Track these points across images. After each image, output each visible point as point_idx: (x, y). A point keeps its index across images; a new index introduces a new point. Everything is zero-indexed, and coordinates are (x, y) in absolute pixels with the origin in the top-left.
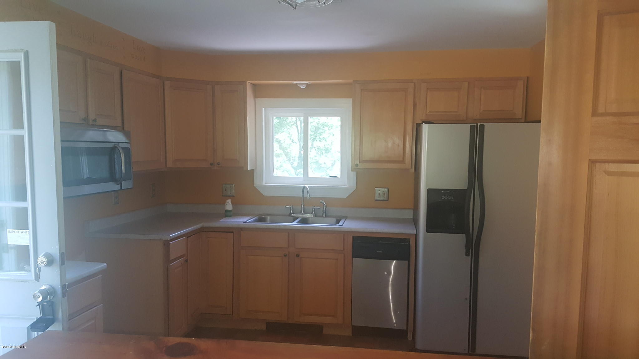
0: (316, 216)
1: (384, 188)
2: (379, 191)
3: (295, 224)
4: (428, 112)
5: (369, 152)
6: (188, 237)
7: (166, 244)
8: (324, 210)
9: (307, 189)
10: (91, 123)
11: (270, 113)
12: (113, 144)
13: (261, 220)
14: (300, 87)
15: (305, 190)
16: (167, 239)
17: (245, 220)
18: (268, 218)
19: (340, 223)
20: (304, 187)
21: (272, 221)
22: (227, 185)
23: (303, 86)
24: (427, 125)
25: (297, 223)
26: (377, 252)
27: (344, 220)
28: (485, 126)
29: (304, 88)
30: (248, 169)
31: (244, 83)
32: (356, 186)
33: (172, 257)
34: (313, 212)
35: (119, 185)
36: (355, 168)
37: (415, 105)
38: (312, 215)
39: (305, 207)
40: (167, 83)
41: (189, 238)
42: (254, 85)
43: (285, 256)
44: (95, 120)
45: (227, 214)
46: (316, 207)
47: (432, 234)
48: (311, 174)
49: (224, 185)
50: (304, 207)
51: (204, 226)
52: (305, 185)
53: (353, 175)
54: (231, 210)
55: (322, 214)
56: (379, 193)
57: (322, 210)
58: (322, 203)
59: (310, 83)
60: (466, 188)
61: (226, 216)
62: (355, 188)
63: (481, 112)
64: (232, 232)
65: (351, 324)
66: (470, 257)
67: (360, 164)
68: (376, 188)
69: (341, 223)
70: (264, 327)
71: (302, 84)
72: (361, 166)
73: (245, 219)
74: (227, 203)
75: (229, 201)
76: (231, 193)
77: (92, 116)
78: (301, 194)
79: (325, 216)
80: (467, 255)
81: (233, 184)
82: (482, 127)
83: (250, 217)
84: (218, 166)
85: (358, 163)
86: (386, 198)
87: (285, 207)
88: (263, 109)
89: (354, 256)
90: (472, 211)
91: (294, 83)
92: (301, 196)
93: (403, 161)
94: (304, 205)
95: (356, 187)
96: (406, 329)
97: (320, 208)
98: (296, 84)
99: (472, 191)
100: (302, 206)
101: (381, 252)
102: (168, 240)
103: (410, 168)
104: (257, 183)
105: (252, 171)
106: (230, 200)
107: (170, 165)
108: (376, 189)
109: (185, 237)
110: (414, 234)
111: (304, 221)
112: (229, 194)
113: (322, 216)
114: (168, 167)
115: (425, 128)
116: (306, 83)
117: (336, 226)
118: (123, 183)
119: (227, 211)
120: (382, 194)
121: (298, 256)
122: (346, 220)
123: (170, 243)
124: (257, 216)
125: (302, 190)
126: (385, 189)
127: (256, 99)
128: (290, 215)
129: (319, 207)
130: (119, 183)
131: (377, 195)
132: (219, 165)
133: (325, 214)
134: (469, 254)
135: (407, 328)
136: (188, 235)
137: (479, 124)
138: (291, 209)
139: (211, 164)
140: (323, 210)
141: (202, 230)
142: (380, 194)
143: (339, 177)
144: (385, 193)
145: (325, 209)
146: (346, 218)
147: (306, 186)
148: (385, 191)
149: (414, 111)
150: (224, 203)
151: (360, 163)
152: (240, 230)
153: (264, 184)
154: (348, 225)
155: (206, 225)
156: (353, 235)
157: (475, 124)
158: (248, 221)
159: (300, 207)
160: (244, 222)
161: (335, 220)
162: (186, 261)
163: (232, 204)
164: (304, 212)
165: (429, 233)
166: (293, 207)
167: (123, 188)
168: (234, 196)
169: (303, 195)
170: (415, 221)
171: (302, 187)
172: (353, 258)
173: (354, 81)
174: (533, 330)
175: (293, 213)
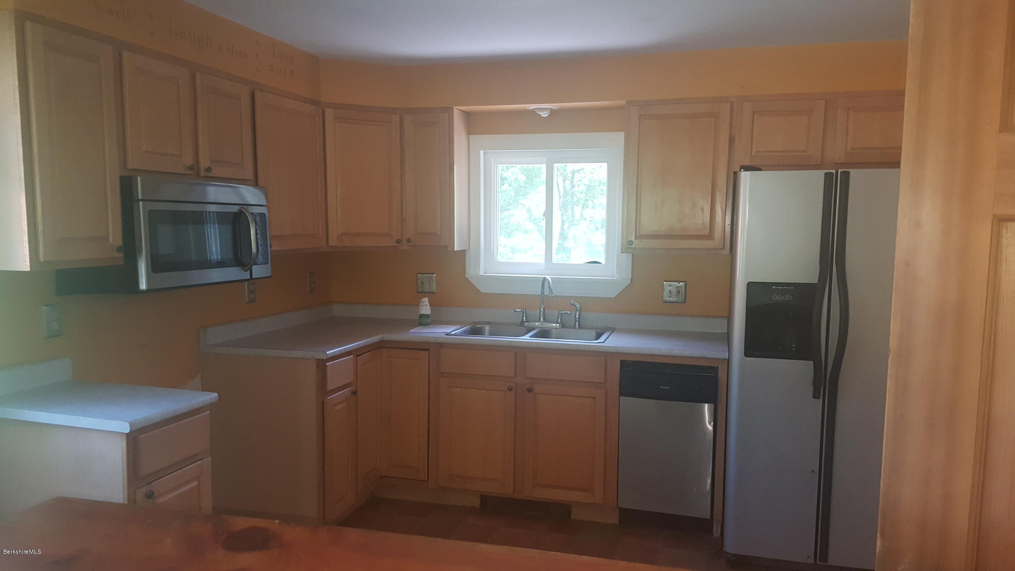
0: (563, 326)
1: (679, 282)
2: (670, 288)
3: (527, 338)
4: (755, 152)
5: (651, 222)
6: (357, 356)
7: (321, 365)
8: (577, 317)
9: (549, 282)
10: (202, 174)
11: (492, 159)
12: (238, 207)
13: (476, 331)
14: (539, 114)
15: (546, 285)
16: (321, 358)
17: (448, 331)
18: (487, 328)
19: (600, 339)
20: (545, 279)
21: (492, 334)
22: (424, 275)
23: (545, 113)
24: (748, 173)
25: (531, 337)
26: (662, 387)
27: (608, 335)
28: (851, 173)
29: (546, 116)
30: (455, 250)
31: (449, 110)
32: (631, 278)
33: (329, 388)
34: (559, 320)
35: (249, 272)
36: (627, 247)
37: (732, 140)
38: (558, 325)
39: (547, 312)
40: (329, 113)
41: (359, 357)
42: (467, 115)
43: (510, 389)
44: (208, 170)
45: (423, 321)
46: (564, 312)
47: (754, 359)
48: (557, 258)
49: (420, 275)
50: (544, 312)
51: (384, 339)
52: (546, 276)
53: (627, 259)
54: (428, 315)
55: (573, 324)
56: (670, 291)
57: (574, 318)
58: (574, 305)
59: (556, 108)
60: (816, 281)
61: (421, 324)
62: (629, 281)
63: (847, 151)
64: (428, 350)
65: (617, 505)
66: (821, 400)
67: (636, 241)
68: (665, 281)
69: (602, 339)
70: (477, 503)
71: (544, 109)
72: (636, 243)
73: (449, 329)
74: (422, 304)
75: (426, 300)
76: (430, 288)
77: (204, 163)
78: (540, 291)
79: (579, 327)
80: (816, 396)
81: (434, 274)
82: (846, 175)
83: (458, 326)
84: (409, 244)
85: (633, 240)
86: (681, 299)
87: (515, 311)
88: (482, 152)
89: (622, 394)
90: (825, 321)
91: (530, 108)
92: (540, 294)
93: (710, 236)
94: (544, 309)
95: (631, 280)
96: (709, 518)
97: (570, 314)
98: (533, 111)
99: (826, 285)
100: (542, 310)
101: (669, 388)
102: (323, 360)
103: (722, 248)
104: (470, 272)
105: (463, 253)
106: (427, 298)
107: (333, 242)
108: (664, 283)
109: (352, 356)
110: (725, 359)
111: (544, 334)
112: (427, 289)
113: (574, 327)
114: (330, 245)
115: (745, 177)
116: (549, 108)
117: (594, 343)
118: (254, 268)
119: (422, 316)
120: (674, 290)
121: (530, 390)
122: (612, 333)
123: (327, 364)
124: (470, 324)
125: (541, 284)
126: (681, 283)
127: (470, 136)
128: (522, 324)
129: (569, 312)
130: (246, 269)
131: (666, 293)
132: (409, 242)
133: (579, 323)
134: (819, 394)
135: (712, 516)
136: (357, 353)
137: (840, 171)
138: (523, 316)
139: (398, 241)
140: (575, 316)
141: (380, 346)
142: (672, 291)
143: (604, 263)
144: (680, 290)
145: (579, 315)
146: (613, 330)
147: (548, 277)
148: (681, 287)
149: (730, 151)
150: (417, 304)
151: (635, 239)
152: (440, 346)
153: (482, 273)
154: (613, 342)
155: (387, 337)
156: (621, 359)
157: (834, 171)
158: (452, 333)
159: (538, 311)
160: (446, 335)
161: (593, 333)
162: (354, 393)
163: (430, 305)
164: (544, 319)
165: (748, 358)
166: (527, 311)
167: (253, 277)
168: (434, 293)
169: (543, 292)
170: (727, 338)
171: (542, 279)
172: (621, 397)
173: (628, 102)
174: (883, 535)
175: (527, 322)
